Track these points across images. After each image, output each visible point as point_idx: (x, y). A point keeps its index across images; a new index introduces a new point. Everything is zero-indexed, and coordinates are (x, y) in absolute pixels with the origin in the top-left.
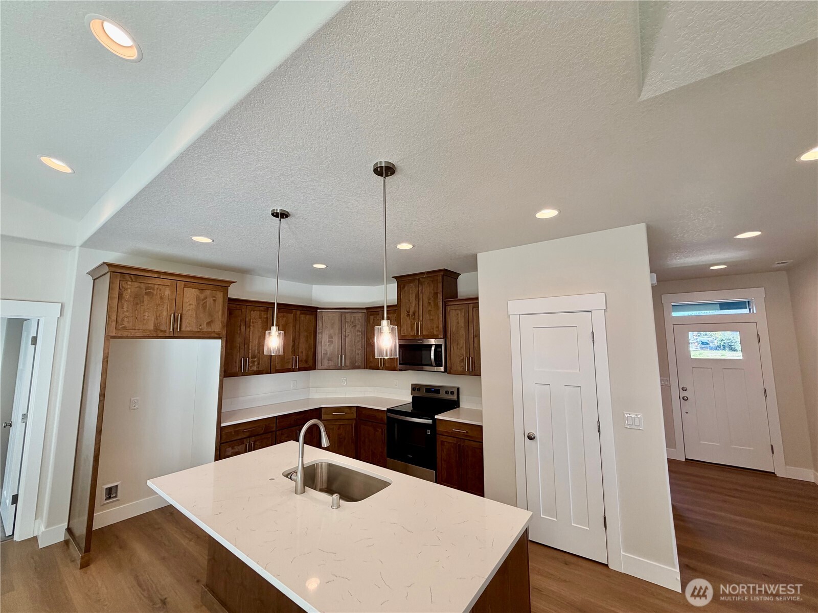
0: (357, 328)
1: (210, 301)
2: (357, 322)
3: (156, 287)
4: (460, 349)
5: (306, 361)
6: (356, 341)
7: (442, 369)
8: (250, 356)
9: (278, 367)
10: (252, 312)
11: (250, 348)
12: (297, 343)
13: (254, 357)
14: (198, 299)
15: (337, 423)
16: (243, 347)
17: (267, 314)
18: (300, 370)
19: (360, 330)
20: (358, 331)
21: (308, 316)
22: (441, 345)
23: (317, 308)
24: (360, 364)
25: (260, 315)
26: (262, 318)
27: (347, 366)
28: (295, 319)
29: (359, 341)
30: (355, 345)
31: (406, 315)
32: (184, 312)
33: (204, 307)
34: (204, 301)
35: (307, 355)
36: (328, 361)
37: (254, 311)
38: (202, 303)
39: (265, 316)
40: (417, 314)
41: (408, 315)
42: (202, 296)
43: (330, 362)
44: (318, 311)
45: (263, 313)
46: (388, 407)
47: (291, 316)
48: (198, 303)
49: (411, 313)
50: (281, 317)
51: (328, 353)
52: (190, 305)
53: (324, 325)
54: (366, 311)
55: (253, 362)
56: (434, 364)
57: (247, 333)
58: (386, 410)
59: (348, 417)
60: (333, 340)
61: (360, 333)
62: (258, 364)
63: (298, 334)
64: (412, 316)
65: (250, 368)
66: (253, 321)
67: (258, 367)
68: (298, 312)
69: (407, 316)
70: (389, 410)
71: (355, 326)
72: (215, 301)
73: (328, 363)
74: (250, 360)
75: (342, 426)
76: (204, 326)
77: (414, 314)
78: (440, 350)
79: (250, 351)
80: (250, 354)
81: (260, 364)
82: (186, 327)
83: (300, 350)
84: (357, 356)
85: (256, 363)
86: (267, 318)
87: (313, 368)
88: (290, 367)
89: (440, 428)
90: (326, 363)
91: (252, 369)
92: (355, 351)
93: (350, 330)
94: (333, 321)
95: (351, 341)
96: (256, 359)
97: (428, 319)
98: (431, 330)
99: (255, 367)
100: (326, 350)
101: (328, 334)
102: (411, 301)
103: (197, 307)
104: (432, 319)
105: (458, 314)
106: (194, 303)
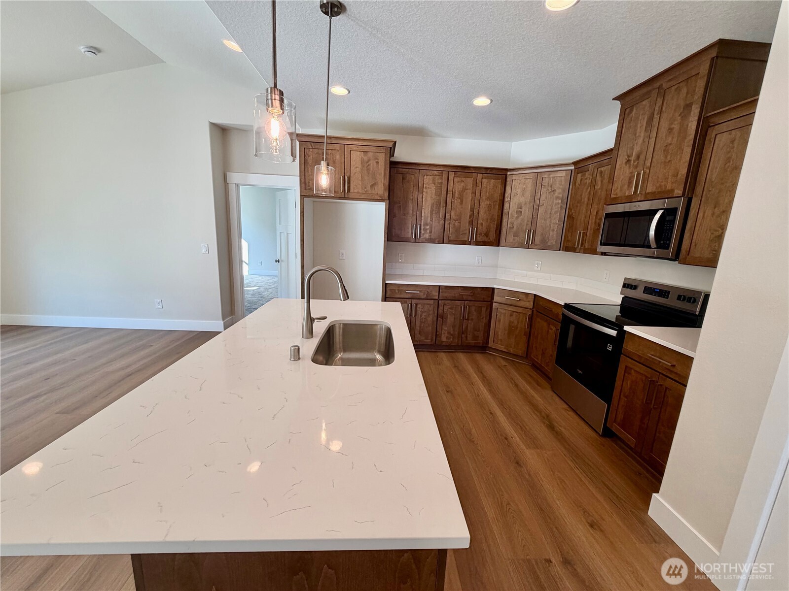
0: (556, 194)
1: (373, 163)
2: (557, 185)
3: (330, 152)
5: (487, 235)
6: (553, 212)
8: (422, 223)
9: (452, 237)
10: (425, 177)
11: (423, 215)
12: (475, 213)
13: (426, 224)
14: (363, 161)
15: (510, 309)
16: (415, 213)
17: (442, 179)
18: (477, 243)
19: (561, 196)
20: (557, 198)
21: (493, 181)
22: (677, 210)
23: (507, 170)
24: (554, 243)
25: (434, 179)
26: (436, 183)
27: (536, 245)
28: (475, 185)
29: (556, 212)
30: (550, 217)
31: (625, 161)
32: (351, 175)
33: (368, 170)
34: (368, 164)
35: (489, 228)
36: (514, 236)
37: (427, 175)
38: (366, 166)
39: (440, 181)
40: (642, 157)
41: (628, 161)
42: (366, 158)
43: (516, 238)
44: (508, 173)
45: (437, 177)
46: (567, 302)
47: (470, 181)
48: (363, 166)
49: (633, 158)
50: (458, 182)
51: (515, 227)
52: (356, 167)
53: (513, 191)
54: (573, 168)
55: (425, 230)
56: (653, 245)
57: (420, 199)
58: (563, 304)
59: (522, 304)
60: (523, 210)
61: (560, 201)
62: (431, 232)
63: (478, 202)
64: (634, 161)
65: (422, 235)
66: (426, 187)
67: (431, 236)
68: (480, 176)
69: (626, 163)
70: (567, 306)
71: (554, 191)
72: (377, 163)
73: (514, 240)
74: (422, 227)
75: (515, 313)
76: (369, 188)
77: (638, 157)
78: (672, 218)
79: (423, 218)
80: (422, 221)
81: (433, 233)
82: (354, 188)
83: (480, 221)
84: (551, 233)
85: (428, 231)
86: (442, 183)
87: (497, 243)
88: (466, 239)
89: (628, 346)
90: (511, 238)
91: (424, 237)
92: (550, 225)
93: (546, 198)
94: (525, 186)
95: (546, 212)
96: (428, 227)
97: (661, 162)
98: (662, 182)
99: (428, 235)
100: (513, 224)
101: (517, 203)
102: (637, 135)
103: (362, 169)
104: (670, 161)
105: (734, 140)
106: (360, 166)
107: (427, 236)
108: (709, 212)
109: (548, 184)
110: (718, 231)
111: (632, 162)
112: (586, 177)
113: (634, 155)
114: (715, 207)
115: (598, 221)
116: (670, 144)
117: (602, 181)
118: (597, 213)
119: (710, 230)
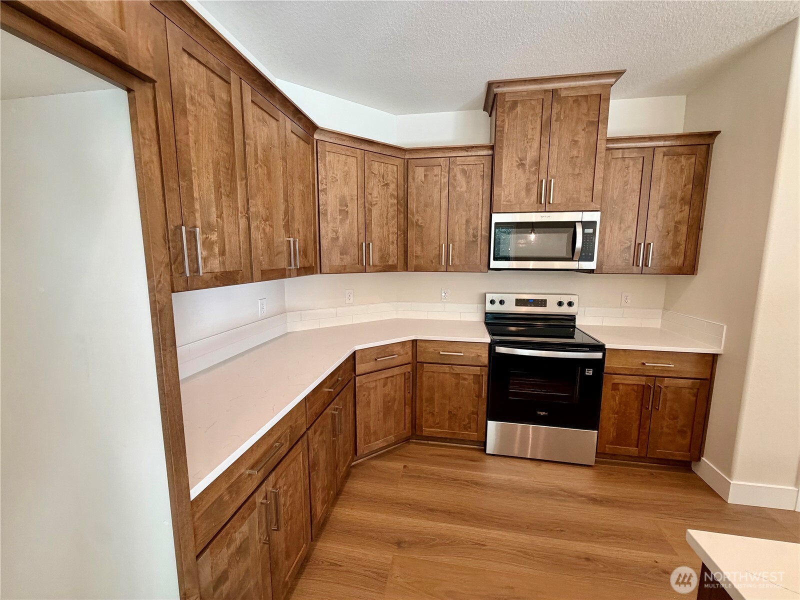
0: (390, 190)
2: (390, 177)
4: (625, 231)
5: (306, 253)
6: (390, 216)
7: (592, 265)
9: (265, 264)
11: (196, 195)
12: (290, 207)
15: (381, 376)
17: (229, 92)
20: (392, 195)
22: (595, 222)
23: (315, 129)
24: (396, 261)
26: (217, 98)
29: (393, 217)
30: (387, 224)
31: (515, 164)
35: (306, 239)
36: (341, 254)
39: (225, 97)
41: (521, 165)
43: (345, 256)
44: (316, 135)
49: (527, 162)
50: (260, 122)
51: (341, 239)
53: (329, 173)
54: (406, 157)
56: (580, 257)
57: (180, 134)
58: (488, 341)
59: (399, 360)
60: (349, 209)
61: (395, 202)
62: (222, 253)
63: (291, 183)
64: (531, 166)
67: (224, 263)
69: (518, 166)
71: (387, 184)
73: (342, 260)
75: (390, 379)
77: (536, 163)
78: (591, 231)
79: (197, 206)
80: (198, 215)
81: (227, 254)
83: (296, 225)
84: (391, 247)
85: (216, 250)
86: (229, 104)
87: (316, 268)
88: (284, 264)
89: (611, 364)
90: (336, 259)
91: (208, 269)
92: (388, 235)
93: (379, 193)
94: (346, 168)
95: (381, 215)
96: (214, 237)
97: (569, 174)
98: (574, 194)
99: (217, 262)
100: (336, 232)
101: (338, 196)
102: (529, 137)
104: (579, 174)
105: (629, 167)
107: (216, 265)
108: (616, 228)
109: (379, 172)
110: (627, 243)
111: (527, 166)
112: (435, 174)
113: (528, 159)
114: (620, 224)
115: (471, 231)
116: (577, 157)
117: (468, 183)
118: (467, 221)
119: (620, 242)
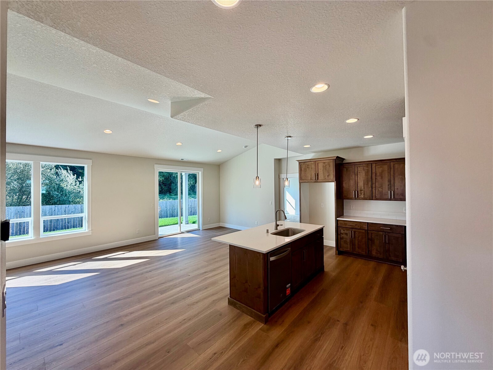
1: (328, 166)
3: (310, 165)
8: (359, 190)
9: (378, 197)
10: (358, 168)
12: (392, 183)
13: (361, 191)
14: (323, 166)
16: (354, 185)
17: (368, 168)
25: (363, 168)
26: (365, 170)
28: (390, 168)
32: (319, 173)
33: (326, 169)
34: (326, 167)
39: (367, 169)
42: (325, 165)
45: (365, 167)
47: (386, 167)
48: (324, 168)
50: (378, 168)
55: (361, 193)
57: (356, 178)
63: (393, 177)
65: (359, 196)
66: (359, 172)
68: (392, 164)
72: (330, 166)
74: (359, 192)
76: (326, 177)
82: (320, 178)
83: (396, 187)
88: (387, 197)
103: (323, 170)
106: (322, 168)
